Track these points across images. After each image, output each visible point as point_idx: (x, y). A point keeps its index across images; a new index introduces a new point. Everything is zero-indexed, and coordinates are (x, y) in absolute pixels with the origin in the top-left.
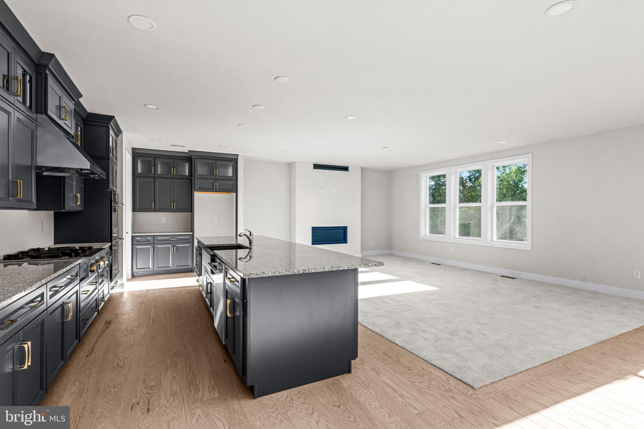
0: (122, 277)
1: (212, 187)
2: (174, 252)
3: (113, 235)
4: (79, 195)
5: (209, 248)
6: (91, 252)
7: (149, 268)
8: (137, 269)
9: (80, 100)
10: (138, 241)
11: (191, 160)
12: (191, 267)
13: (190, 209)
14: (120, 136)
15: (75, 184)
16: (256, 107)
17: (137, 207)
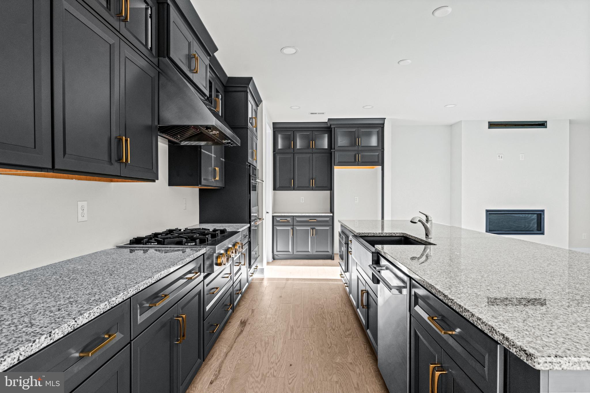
0: (262, 261)
1: (353, 160)
2: (313, 235)
3: (252, 215)
4: (217, 169)
5: (361, 237)
6: (224, 236)
7: (289, 251)
8: (277, 251)
9: (215, 54)
10: (278, 222)
11: (331, 131)
12: (330, 253)
13: (329, 186)
14: (260, 106)
15: (214, 157)
16: (401, 63)
17: (278, 185)
